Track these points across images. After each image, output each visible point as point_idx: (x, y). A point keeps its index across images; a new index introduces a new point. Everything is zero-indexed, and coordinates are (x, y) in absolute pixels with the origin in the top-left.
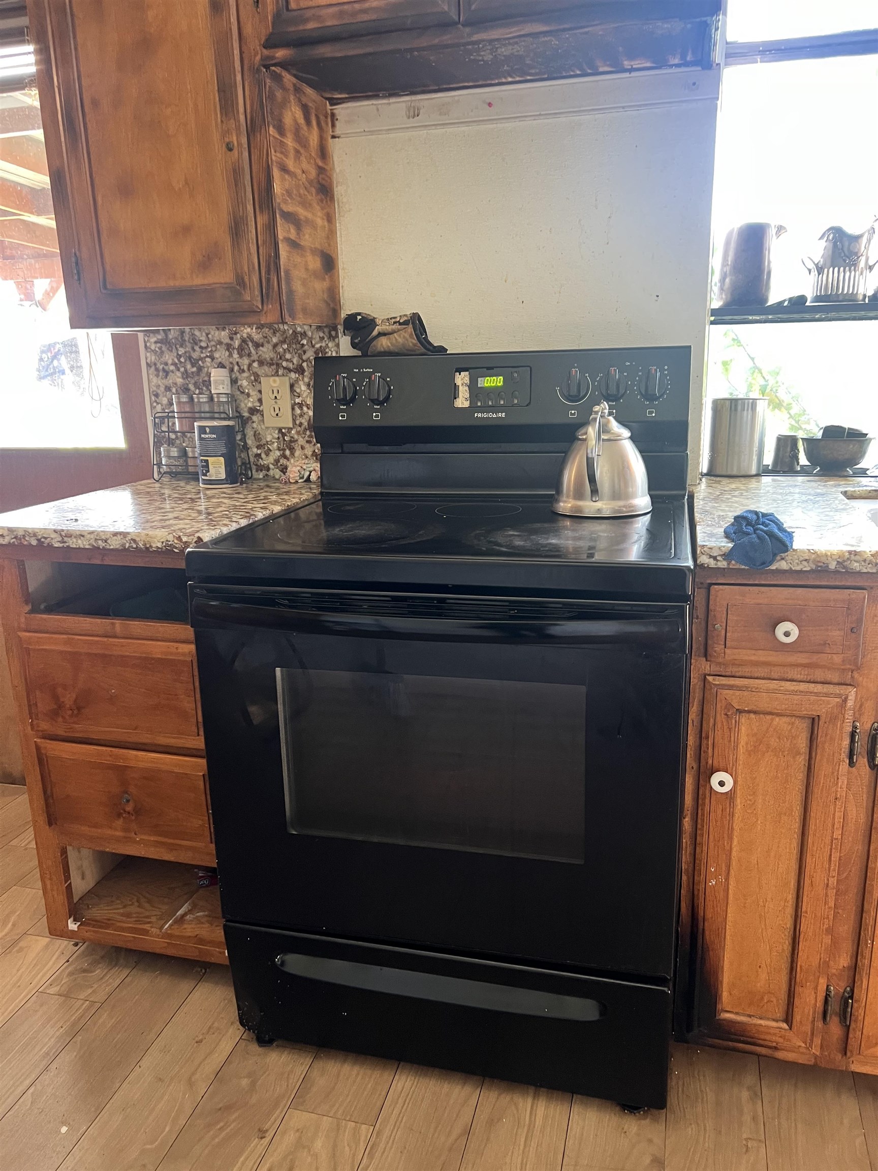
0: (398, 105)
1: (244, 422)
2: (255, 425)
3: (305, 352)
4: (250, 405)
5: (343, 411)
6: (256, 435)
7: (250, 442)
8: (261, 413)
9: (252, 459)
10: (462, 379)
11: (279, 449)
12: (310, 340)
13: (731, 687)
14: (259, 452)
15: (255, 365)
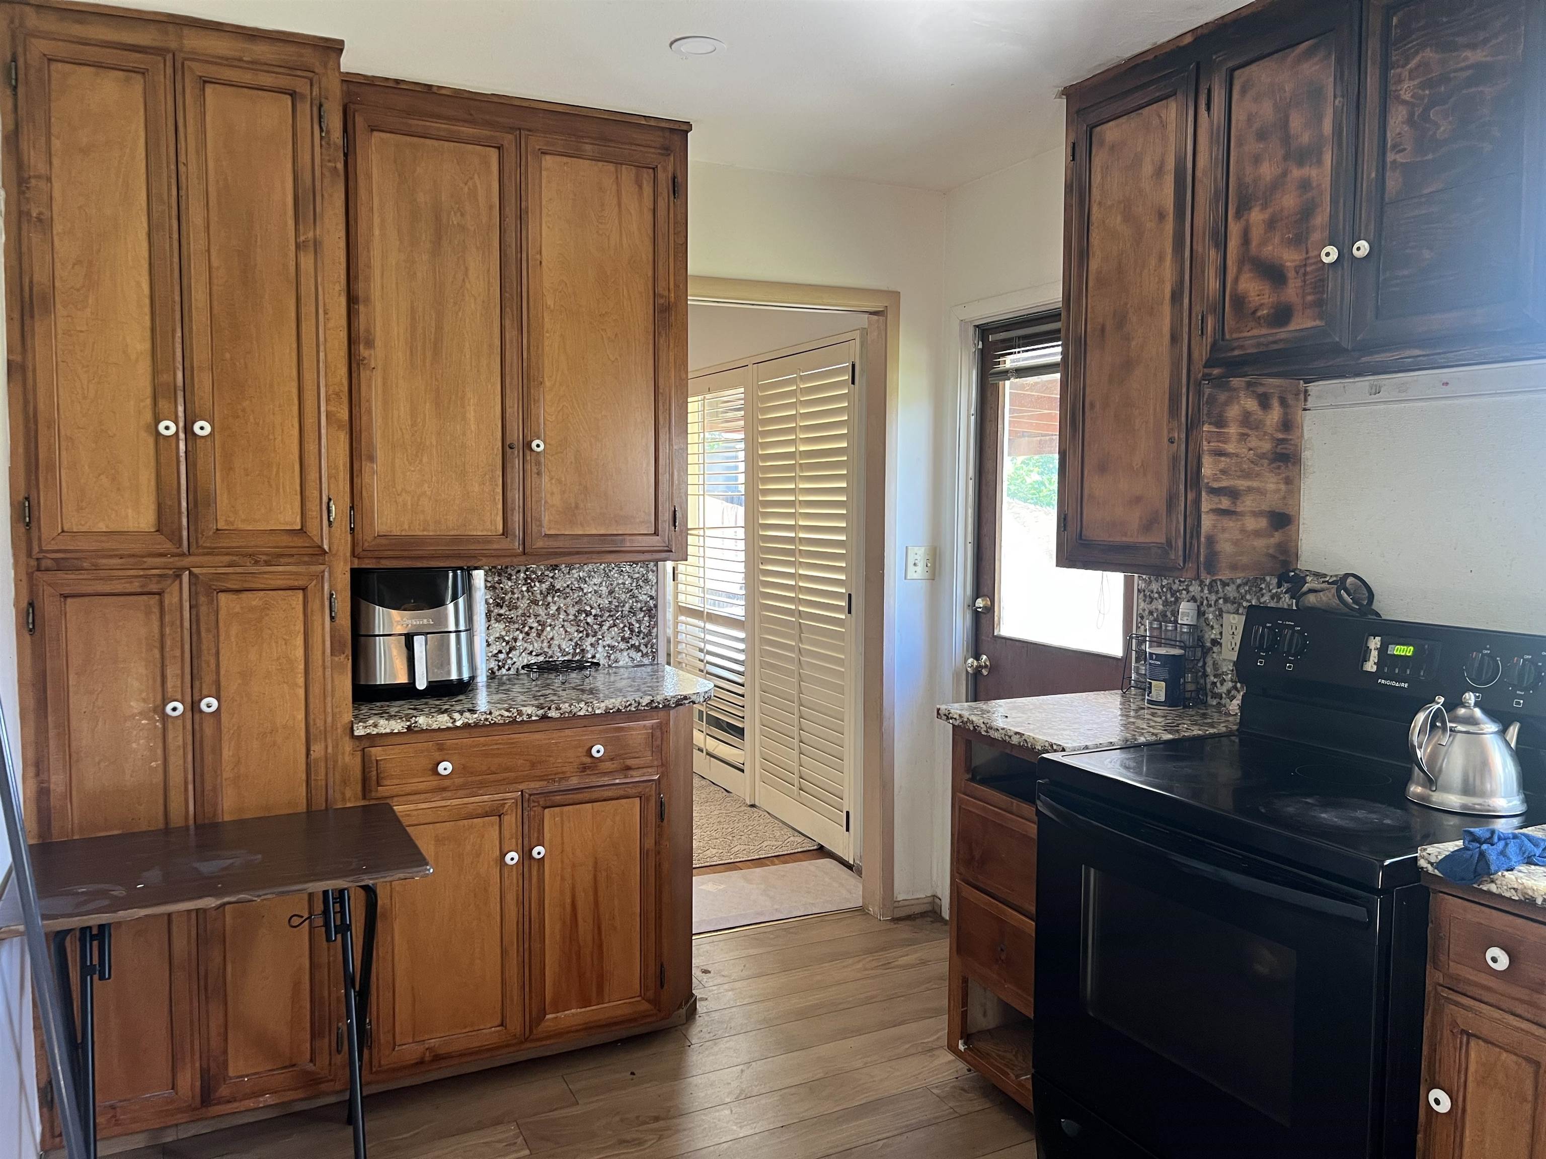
0: (1363, 383)
1: (1206, 652)
2: (1215, 655)
3: (1263, 595)
4: (1213, 636)
5: (1262, 657)
6: (1215, 664)
7: (1209, 670)
8: (1220, 644)
9: (1209, 686)
10: (1374, 643)
11: (1232, 681)
12: (1268, 585)
13: (1457, 1004)
14: (1215, 680)
15: (1221, 601)
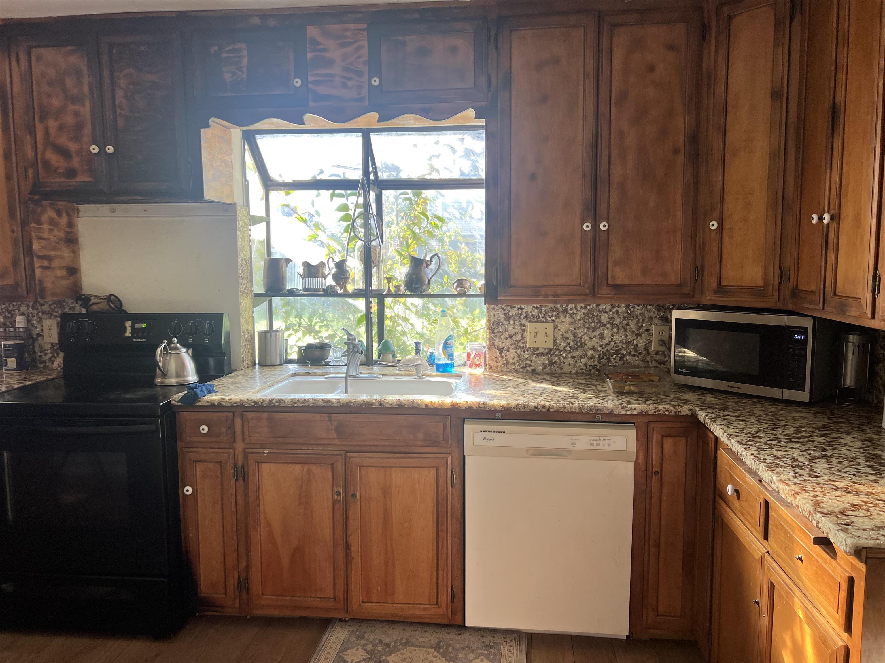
0: (107, 207)
1: (34, 340)
2: (39, 342)
3: (65, 308)
4: (37, 332)
5: (73, 337)
6: (40, 347)
7: (37, 349)
8: (43, 336)
9: (37, 358)
10: (128, 324)
11: (51, 353)
12: (67, 303)
14: (41, 354)
15: (40, 314)
